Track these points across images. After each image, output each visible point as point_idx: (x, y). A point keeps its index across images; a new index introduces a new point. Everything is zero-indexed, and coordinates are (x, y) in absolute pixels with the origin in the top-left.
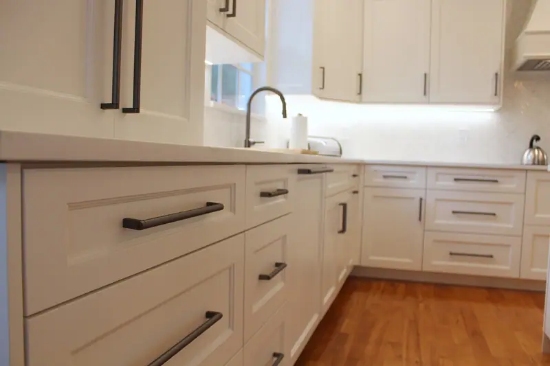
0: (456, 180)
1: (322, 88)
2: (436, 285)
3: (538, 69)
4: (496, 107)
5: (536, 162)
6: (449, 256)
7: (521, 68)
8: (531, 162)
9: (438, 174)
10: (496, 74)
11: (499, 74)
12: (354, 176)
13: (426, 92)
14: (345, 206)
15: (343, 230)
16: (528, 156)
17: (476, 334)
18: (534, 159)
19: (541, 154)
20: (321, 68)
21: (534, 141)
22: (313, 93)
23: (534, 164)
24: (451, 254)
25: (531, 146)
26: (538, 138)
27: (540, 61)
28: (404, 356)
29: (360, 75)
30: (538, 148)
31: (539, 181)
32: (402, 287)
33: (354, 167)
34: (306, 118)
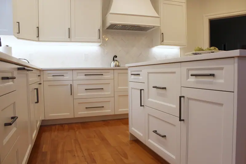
0: (85, 75)
1: (18, 32)
2: (81, 123)
3: (114, 29)
4: (100, 44)
5: (116, 66)
6: (86, 109)
7: (108, 28)
8: (114, 66)
9: (77, 73)
10: (99, 30)
11: (100, 30)
12: (39, 76)
13: (70, 36)
14: (37, 89)
15: (38, 102)
16: (113, 64)
17: (103, 139)
18: (115, 65)
19: (118, 63)
20: (17, 22)
21: (115, 58)
22: (14, 35)
23: (115, 67)
24: (86, 108)
25: (114, 60)
26: (116, 57)
27: (116, 25)
28: (76, 155)
29: (38, 28)
30: (116, 61)
31: (118, 73)
32: (66, 126)
33: (38, 72)
34: (11, 48)
